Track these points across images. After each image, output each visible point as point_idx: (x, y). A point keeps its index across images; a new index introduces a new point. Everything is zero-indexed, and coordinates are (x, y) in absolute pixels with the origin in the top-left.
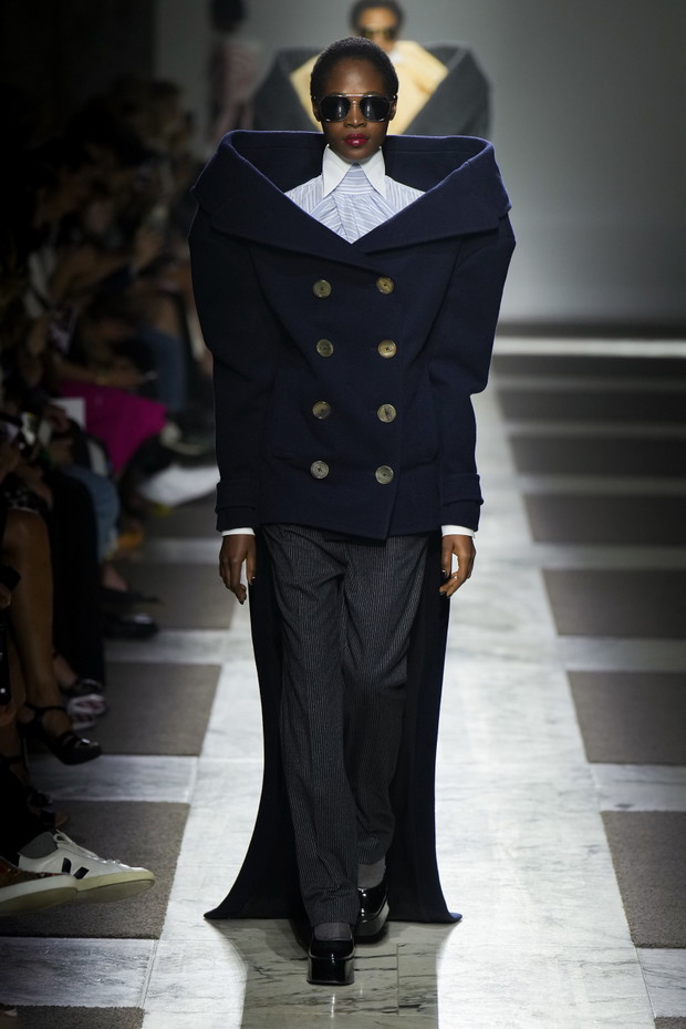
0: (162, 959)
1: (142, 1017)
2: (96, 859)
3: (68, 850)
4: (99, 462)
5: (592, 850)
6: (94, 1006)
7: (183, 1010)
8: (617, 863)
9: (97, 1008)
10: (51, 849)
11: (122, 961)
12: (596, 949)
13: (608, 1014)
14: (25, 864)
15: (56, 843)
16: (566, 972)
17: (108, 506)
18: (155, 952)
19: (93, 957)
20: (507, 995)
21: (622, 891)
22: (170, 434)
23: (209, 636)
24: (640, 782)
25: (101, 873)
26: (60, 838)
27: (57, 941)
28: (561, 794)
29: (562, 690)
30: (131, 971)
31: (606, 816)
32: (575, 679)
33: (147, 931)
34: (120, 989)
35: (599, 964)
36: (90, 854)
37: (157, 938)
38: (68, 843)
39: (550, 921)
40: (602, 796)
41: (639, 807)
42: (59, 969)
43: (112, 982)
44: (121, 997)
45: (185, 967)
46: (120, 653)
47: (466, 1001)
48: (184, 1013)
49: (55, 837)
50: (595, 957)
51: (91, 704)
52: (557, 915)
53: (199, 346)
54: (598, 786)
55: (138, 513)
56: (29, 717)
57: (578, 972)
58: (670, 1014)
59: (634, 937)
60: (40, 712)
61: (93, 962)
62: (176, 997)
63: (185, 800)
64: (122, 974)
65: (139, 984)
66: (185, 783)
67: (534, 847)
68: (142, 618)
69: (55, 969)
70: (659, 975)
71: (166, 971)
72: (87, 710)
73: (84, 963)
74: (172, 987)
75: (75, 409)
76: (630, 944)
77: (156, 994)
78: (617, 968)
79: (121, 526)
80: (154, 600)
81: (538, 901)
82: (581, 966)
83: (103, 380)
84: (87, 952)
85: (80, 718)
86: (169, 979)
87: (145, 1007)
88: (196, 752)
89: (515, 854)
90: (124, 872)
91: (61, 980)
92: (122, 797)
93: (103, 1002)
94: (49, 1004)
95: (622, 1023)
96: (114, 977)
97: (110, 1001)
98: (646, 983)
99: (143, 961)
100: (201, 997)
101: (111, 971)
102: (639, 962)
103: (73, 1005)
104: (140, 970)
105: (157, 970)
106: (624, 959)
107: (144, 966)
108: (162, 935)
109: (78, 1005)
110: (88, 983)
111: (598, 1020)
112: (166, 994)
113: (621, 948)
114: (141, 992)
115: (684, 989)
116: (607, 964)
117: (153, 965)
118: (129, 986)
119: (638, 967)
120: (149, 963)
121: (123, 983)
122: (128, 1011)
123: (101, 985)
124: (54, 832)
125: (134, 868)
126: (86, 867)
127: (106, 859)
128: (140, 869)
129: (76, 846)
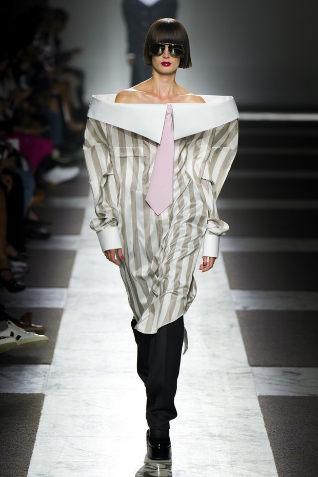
0: (52, 373)
1: (44, 397)
2: (24, 331)
3: (13, 328)
4: (25, 166)
5: (232, 326)
6: (24, 392)
8: (242, 331)
9: (25, 394)
10: (6, 328)
11: (36, 374)
12: (233, 367)
13: (239, 394)
15: (7, 325)
16: (221, 377)
17: (30, 185)
18: (49, 370)
19: (23, 372)
20: (196, 387)
21: (245, 343)
22: (56, 154)
23: (72, 238)
24: (252, 297)
25: (26, 337)
26: (9, 323)
28: (220, 303)
30: (40, 379)
31: (238, 312)
32: (225, 256)
33: (46, 361)
34: (34, 386)
35: (235, 374)
36: (22, 329)
37: (49, 364)
38: (13, 325)
39: (214, 356)
40: (236, 304)
41: (251, 308)
42: (9, 378)
43: (31, 383)
44: (35, 389)
45: (62, 377)
48: (62, 395)
49: (7, 323)
50: (233, 371)
51: (22, 267)
52: (217, 353)
53: (67, 116)
54: (235, 299)
55: (43, 187)
57: (226, 377)
58: (264, 394)
59: (249, 362)
61: (24, 375)
62: (58, 389)
63: (61, 305)
64: (35, 379)
65: (43, 383)
66: (61, 300)
67: (207, 325)
68: (44, 231)
70: (260, 378)
71: (54, 378)
72: (20, 270)
73: (20, 375)
74: (56, 385)
75: (15, 143)
76: (247, 365)
77: (50, 388)
78: (242, 375)
79: (35, 193)
80: (49, 224)
81: (209, 348)
82: (227, 374)
83: (28, 131)
84: (21, 370)
85: (18, 273)
86: (55, 381)
87: (45, 393)
88: (66, 286)
89: (199, 328)
90: (36, 336)
91: (10, 382)
92: (35, 305)
93: (28, 391)
94: (5, 392)
95: (244, 398)
96: (32, 380)
97: (31, 391)
98: (254, 381)
99: (44, 374)
100: (68, 389)
101: (31, 378)
102: (251, 373)
103: (15, 392)
104: (43, 377)
105: (50, 378)
106: (245, 371)
107: (45, 376)
108: (52, 363)
109: (17, 392)
110: (22, 383)
111: (235, 397)
112: (54, 388)
113: (244, 367)
114: (43, 387)
115: (270, 384)
116: (238, 374)
117: (48, 376)
118: (39, 385)
119: (251, 375)
120: (46, 375)
121: (36, 383)
122: (38, 395)
123: (27, 384)
124: (7, 321)
125: (40, 336)
126: (20, 335)
127: (28, 332)
128: (43, 336)
129: (16, 326)
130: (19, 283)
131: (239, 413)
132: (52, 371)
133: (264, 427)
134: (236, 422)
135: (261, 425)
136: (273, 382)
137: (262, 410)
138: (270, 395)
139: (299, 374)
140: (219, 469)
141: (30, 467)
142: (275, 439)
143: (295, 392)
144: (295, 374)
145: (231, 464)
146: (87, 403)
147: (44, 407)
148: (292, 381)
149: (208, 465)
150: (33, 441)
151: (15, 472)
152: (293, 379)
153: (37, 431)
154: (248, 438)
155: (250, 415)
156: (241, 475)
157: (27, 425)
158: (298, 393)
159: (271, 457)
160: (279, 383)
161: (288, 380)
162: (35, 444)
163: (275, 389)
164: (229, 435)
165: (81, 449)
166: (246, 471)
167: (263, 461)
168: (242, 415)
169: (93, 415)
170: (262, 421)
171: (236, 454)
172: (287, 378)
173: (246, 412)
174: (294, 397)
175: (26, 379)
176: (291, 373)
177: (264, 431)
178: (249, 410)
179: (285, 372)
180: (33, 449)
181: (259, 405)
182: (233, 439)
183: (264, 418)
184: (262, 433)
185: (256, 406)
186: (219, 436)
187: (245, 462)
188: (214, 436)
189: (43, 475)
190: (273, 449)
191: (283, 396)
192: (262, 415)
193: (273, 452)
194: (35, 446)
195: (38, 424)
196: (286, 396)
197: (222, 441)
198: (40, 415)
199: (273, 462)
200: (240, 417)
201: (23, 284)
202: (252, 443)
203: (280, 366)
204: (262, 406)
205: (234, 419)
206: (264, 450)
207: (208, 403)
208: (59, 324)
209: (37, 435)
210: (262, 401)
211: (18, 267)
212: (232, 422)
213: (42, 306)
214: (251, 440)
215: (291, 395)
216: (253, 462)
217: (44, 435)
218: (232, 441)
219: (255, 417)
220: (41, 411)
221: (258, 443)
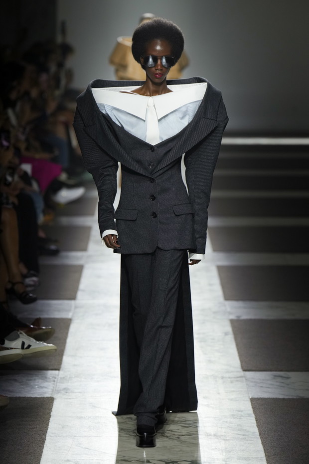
0: (61, 378)
1: (53, 400)
2: (35, 341)
3: (24, 338)
4: (35, 186)
5: (226, 334)
6: (35, 396)
7: (70, 397)
8: (236, 338)
9: (36, 398)
10: (17, 337)
11: (45, 378)
12: (228, 372)
13: (233, 397)
14: (7, 344)
15: (19, 335)
16: (216, 381)
17: (40, 205)
18: (58, 375)
19: (34, 378)
21: (238, 349)
22: (63, 177)
23: (79, 254)
24: (245, 308)
25: (36, 347)
26: (21, 333)
28: (214, 313)
29: (214, 273)
30: (49, 383)
31: (232, 321)
32: (220, 269)
33: (55, 367)
34: (45, 390)
35: (229, 378)
36: (32, 339)
37: (58, 369)
38: (23, 335)
39: (210, 361)
40: (230, 313)
41: (244, 317)
42: (22, 382)
43: (42, 387)
44: (45, 393)
45: (70, 381)
46: (44, 261)
48: (70, 399)
49: (19, 333)
50: (227, 375)
51: (34, 281)
52: (213, 359)
53: (75, 142)
54: (229, 309)
55: (51, 206)
56: (9, 286)
57: (221, 381)
58: (256, 396)
59: (242, 367)
60: (14, 284)
61: (35, 380)
62: (66, 393)
63: (70, 316)
64: (46, 384)
65: (52, 388)
66: (69, 311)
67: (204, 333)
68: (53, 247)
69: (20, 382)
70: (252, 382)
71: (63, 383)
72: (32, 283)
73: (31, 380)
74: (65, 389)
76: (240, 370)
77: (58, 392)
78: (236, 379)
79: (44, 212)
81: (205, 354)
82: (222, 379)
83: (38, 156)
84: (32, 376)
85: (30, 286)
86: (63, 386)
87: (55, 396)
88: (74, 298)
90: (45, 346)
91: (22, 387)
92: (45, 316)
93: (38, 395)
94: (18, 396)
95: (236, 400)
96: (42, 385)
97: (41, 395)
98: (247, 385)
99: (54, 379)
100: (76, 393)
101: (41, 383)
102: (244, 377)
103: (27, 396)
105: (59, 383)
106: (238, 376)
107: (54, 381)
108: (61, 369)
109: (29, 396)
110: (33, 387)
111: (229, 399)
112: (63, 392)
113: (238, 372)
114: (53, 391)
115: (262, 387)
116: (232, 378)
117: (57, 380)
118: (49, 389)
119: (244, 379)
120: (56, 380)
121: (46, 388)
122: (48, 398)
123: (38, 389)
124: (18, 331)
125: (49, 345)
126: (31, 344)
127: (38, 341)
128: (51, 345)
129: (27, 336)
130: (31, 295)
131: (232, 414)
132: (61, 376)
133: (256, 427)
134: (230, 423)
135: (253, 425)
136: (264, 385)
137: (254, 411)
138: (261, 397)
139: (288, 378)
142: (266, 438)
143: (284, 395)
144: (285, 378)
145: (226, 461)
146: (93, 406)
147: (54, 409)
148: (282, 385)
150: (43, 441)
152: (283, 383)
153: (47, 432)
154: (242, 437)
155: (243, 416)
157: (38, 426)
158: (287, 396)
159: (262, 454)
160: (269, 386)
161: (278, 384)
162: (45, 444)
163: (266, 392)
164: (224, 434)
165: (87, 448)
167: (256, 458)
168: (236, 416)
169: (98, 417)
170: (254, 421)
171: (230, 452)
172: (277, 382)
173: (239, 413)
174: (284, 399)
175: (37, 384)
176: (281, 377)
177: (256, 430)
178: (242, 411)
179: (275, 376)
180: (43, 449)
181: (251, 406)
182: (227, 439)
183: (256, 418)
184: (254, 433)
185: (248, 407)
186: (215, 435)
187: (238, 459)
188: (210, 435)
190: (264, 447)
191: (273, 399)
192: (254, 416)
193: (264, 450)
194: (45, 446)
195: (48, 425)
196: (276, 398)
197: (217, 440)
198: (50, 417)
199: (265, 458)
200: (234, 418)
201: (35, 296)
202: (245, 441)
203: (271, 371)
204: (254, 408)
205: (229, 420)
206: (258, 448)
207: (205, 405)
208: (67, 333)
209: (47, 435)
210: (254, 402)
211: (31, 281)
212: (227, 422)
213: (52, 316)
214: (244, 439)
215: (281, 397)
216: (246, 459)
217: (54, 435)
218: (227, 440)
219: (249, 418)
220: (50, 413)
221: (250, 442)
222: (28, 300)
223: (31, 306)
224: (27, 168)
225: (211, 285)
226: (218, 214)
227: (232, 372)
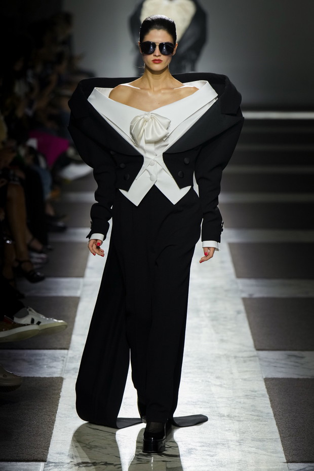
0: (70, 358)
1: (63, 380)
2: (44, 318)
3: (33, 315)
4: (43, 164)
5: (239, 312)
6: (43, 376)
8: (248, 317)
9: (45, 378)
10: (26, 314)
11: (55, 359)
12: (240, 351)
13: (246, 377)
14: (16, 320)
15: (28, 312)
16: (229, 360)
17: (47, 181)
18: (67, 355)
19: (43, 357)
20: (206, 370)
21: (251, 329)
22: (71, 152)
24: (257, 286)
26: (30, 310)
27: (29, 351)
28: (227, 291)
29: (226, 250)
30: (58, 363)
31: (244, 299)
32: (231, 246)
33: (64, 346)
34: (54, 370)
35: (242, 357)
36: (42, 316)
37: (67, 348)
38: (33, 312)
39: (222, 341)
40: (242, 291)
41: (257, 295)
42: (30, 362)
43: (51, 367)
44: (54, 373)
46: (54, 238)
47: (190, 373)
49: (28, 310)
50: (240, 355)
51: (42, 258)
52: (225, 338)
54: (241, 287)
55: (59, 183)
56: (16, 265)
57: (233, 361)
58: (270, 376)
59: (255, 346)
60: (21, 263)
61: (43, 359)
63: (78, 294)
64: (54, 364)
65: (61, 368)
66: (77, 288)
67: (216, 312)
68: (60, 224)
69: (28, 362)
70: (265, 361)
71: (72, 362)
72: (40, 261)
73: (40, 360)
74: (74, 368)
76: (253, 349)
77: (67, 372)
78: (249, 359)
79: (52, 188)
81: (217, 333)
82: (235, 358)
84: (41, 355)
85: (36, 264)
86: (73, 365)
87: (64, 376)
88: (82, 275)
89: (208, 315)
90: (55, 322)
91: (31, 366)
92: (53, 294)
93: (47, 375)
94: (26, 376)
95: (251, 380)
96: (51, 365)
97: (50, 375)
98: (261, 364)
99: (63, 358)
101: (50, 363)
102: (257, 356)
103: (35, 376)
104: (62, 362)
105: (68, 362)
106: (252, 355)
107: (63, 361)
108: (70, 348)
109: (38, 376)
110: (41, 367)
111: (242, 379)
112: (72, 372)
113: (251, 351)
114: (62, 371)
115: (275, 367)
116: (245, 357)
118: (58, 369)
119: (257, 358)
120: (65, 359)
121: (55, 367)
122: (57, 378)
123: (46, 368)
124: (27, 308)
125: (59, 321)
126: (40, 321)
127: (48, 318)
128: (62, 321)
129: (36, 313)
130: (39, 274)
131: (246, 394)
132: (70, 355)
133: (270, 407)
134: (244, 403)
135: (267, 405)
136: (278, 365)
137: (268, 391)
138: (275, 377)
139: (302, 357)
140: (229, 447)
141: (50, 446)
142: (281, 419)
143: (298, 375)
144: (299, 357)
145: (240, 442)
147: (63, 390)
148: (297, 364)
149: (218, 444)
150: (53, 422)
151: (36, 451)
153: (56, 413)
154: (256, 418)
155: (257, 397)
156: (250, 452)
157: (47, 407)
158: (302, 375)
159: (277, 435)
160: (283, 366)
161: (292, 363)
162: (55, 425)
163: (280, 372)
164: (237, 415)
166: (254, 449)
167: (270, 439)
168: (249, 397)
170: (269, 402)
171: (244, 433)
172: (291, 361)
173: (253, 393)
174: (298, 379)
175: (46, 363)
176: (296, 356)
177: (271, 411)
178: (256, 392)
179: (289, 355)
180: (53, 430)
181: (265, 387)
182: (241, 419)
183: (270, 399)
184: (268, 413)
185: (262, 387)
186: (228, 416)
187: (252, 441)
188: (224, 416)
189: (63, 453)
190: (279, 428)
191: (288, 379)
192: (268, 396)
193: (279, 431)
194: (55, 427)
195: (58, 406)
196: (291, 378)
197: (230, 421)
198: (60, 397)
199: (280, 440)
200: (247, 398)
201: (42, 275)
202: (260, 422)
203: (284, 350)
204: (267, 388)
205: (242, 400)
206: (271, 429)
207: (218, 385)
208: (76, 312)
209: (57, 416)
211: (38, 258)
212: (240, 402)
213: (60, 295)
214: (258, 420)
215: (295, 377)
216: (260, 440)
217: (63, 416)
218: (240, 421)
219: (262, 398)
220: (60, 393)
221: (264, 423)
222: (35, 278)
223: (40, 284)
224: (33, 143)
225: (222, 262)
226: (229, 190)
227: (245, 351)
